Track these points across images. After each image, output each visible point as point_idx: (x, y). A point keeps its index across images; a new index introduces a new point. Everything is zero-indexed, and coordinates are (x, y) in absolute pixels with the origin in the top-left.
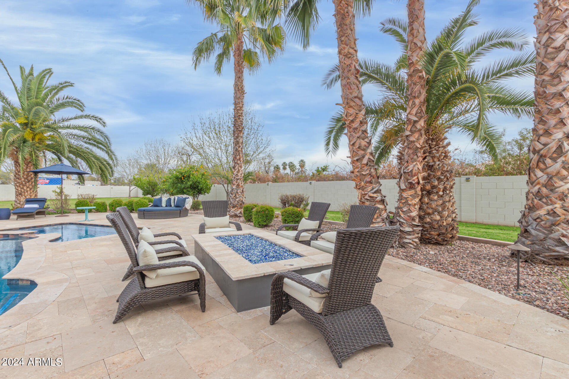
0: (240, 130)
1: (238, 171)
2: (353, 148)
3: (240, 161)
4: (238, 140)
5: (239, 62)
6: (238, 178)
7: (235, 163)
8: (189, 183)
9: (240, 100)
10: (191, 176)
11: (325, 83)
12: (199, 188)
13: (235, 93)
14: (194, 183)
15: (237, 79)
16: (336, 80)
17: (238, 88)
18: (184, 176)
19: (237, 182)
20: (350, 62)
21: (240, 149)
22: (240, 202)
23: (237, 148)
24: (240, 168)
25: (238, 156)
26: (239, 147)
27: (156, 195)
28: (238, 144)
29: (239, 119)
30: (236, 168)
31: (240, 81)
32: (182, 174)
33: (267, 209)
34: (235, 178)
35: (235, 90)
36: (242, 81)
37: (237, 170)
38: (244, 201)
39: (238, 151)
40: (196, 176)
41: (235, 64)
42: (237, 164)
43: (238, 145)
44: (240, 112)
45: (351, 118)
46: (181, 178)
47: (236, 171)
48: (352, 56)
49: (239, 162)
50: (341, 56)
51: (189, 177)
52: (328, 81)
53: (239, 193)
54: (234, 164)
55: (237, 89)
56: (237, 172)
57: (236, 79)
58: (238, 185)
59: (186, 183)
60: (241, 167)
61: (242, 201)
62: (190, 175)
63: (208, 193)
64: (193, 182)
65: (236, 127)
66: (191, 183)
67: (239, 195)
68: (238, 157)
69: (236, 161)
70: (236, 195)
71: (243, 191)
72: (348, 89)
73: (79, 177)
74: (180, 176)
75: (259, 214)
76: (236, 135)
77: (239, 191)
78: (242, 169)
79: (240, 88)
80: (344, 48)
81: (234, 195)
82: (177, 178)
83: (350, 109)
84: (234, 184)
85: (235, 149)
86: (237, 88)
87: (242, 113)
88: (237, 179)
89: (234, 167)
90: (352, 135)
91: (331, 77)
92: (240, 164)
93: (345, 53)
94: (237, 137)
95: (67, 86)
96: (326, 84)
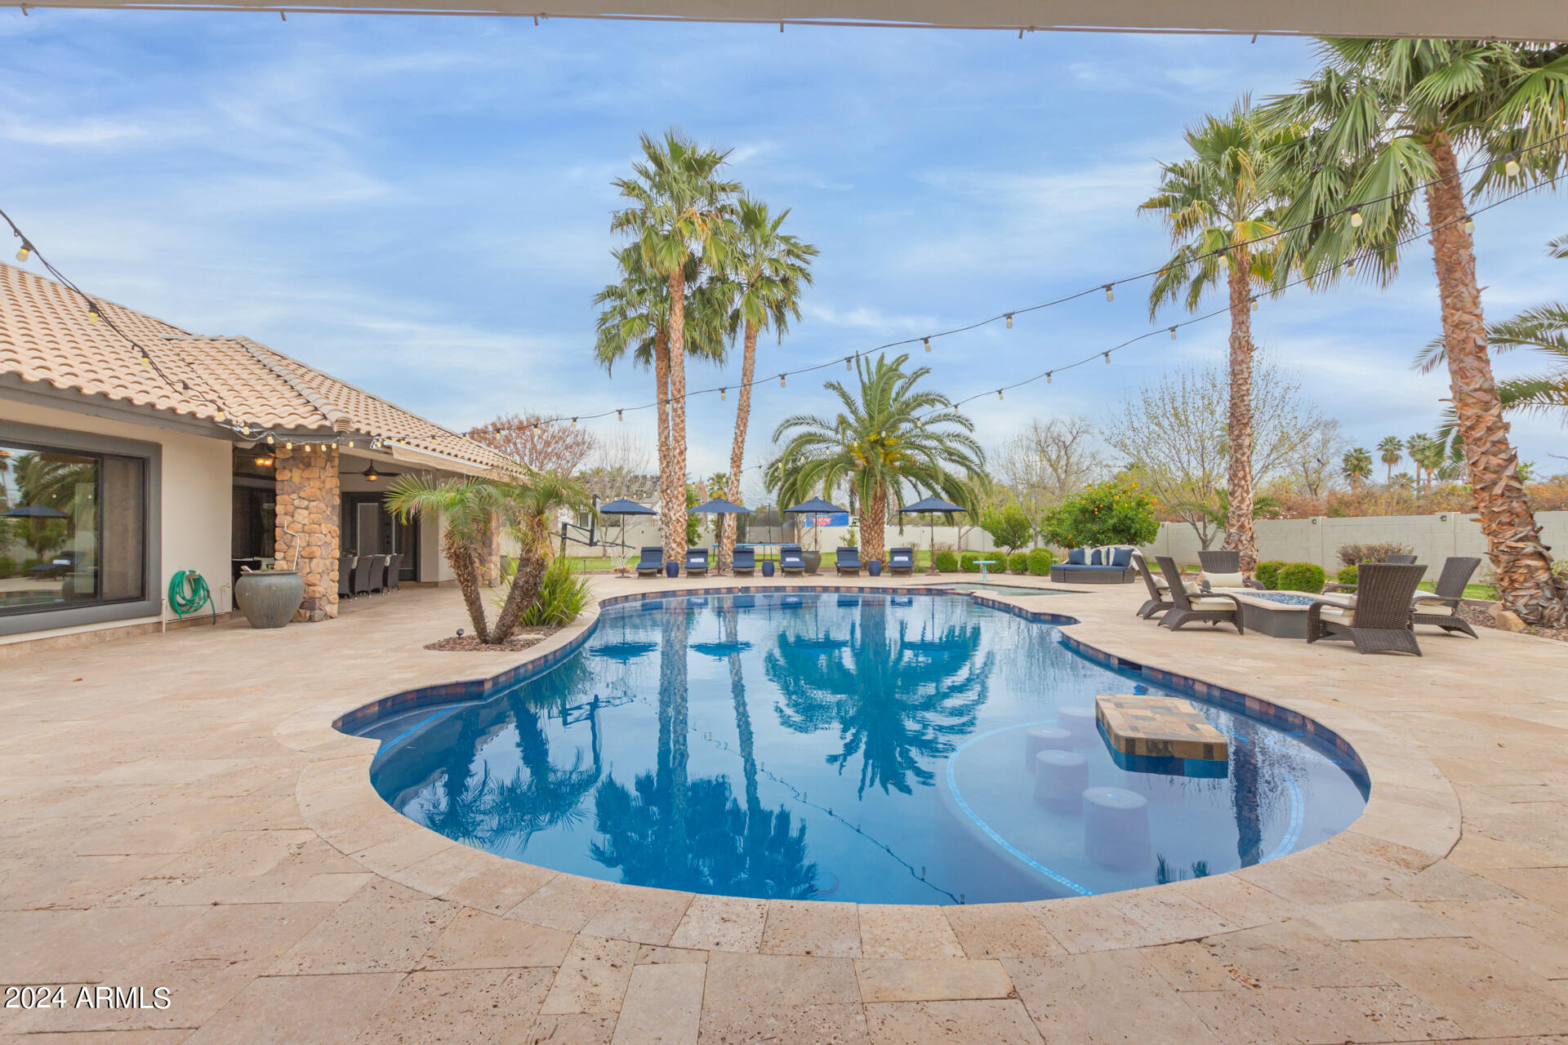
0: (1245, 421)
1: (1243, 500)
2: (1472, 471)
3: (1246, 482)
4: (1240, 441)
5: (1240, 294)
6: (1240, 513)
7: (1235, 485)
8: (1111, 522)
9: (1244, 366)
10: (1115, 506)
11: (1418, 366)
12: (1133, 531)
13: (1234, 352)
14: (1121, 521)
15: (1237, 327)
16: (1442, 358)
17: (1240, 343)
18: (1098, 507)
19: (1238, 521)
20: (1464, 334)
21: (1245, 458)
22: (1247, 559)
23: (1239, 456)
24: (1245, 495)
25: (1242, 472)
26: (1243, 454)
27: (1021, 546)
28: (1241, 449)
29: (1243, 401)
30: (1236, 494)
31: (1244, 329)
32: (1095, 502)
33: (1308, 570)
34: (1234, 513)
35: (1232, 347)
36: (1248, 327)
37: (1240, 498)
38: (1254, 557)
39: (1241, 463)
40: (1123, 506)
41: (1231, 299)
42: (1239, 486)
43: (1240, 452)
44: (1244, 388)
45: (1468, 423)
46: (1093, 512)
47: (1236, 501)
48: (1468, 326)
49: (1243, 483)
50: (1447, 326)
51: (1110, 508)
52: (1425, 362)
53: (1244, 542)
54: (1231, 487)
55: (1237, 346)
56: (1239, 502)
57: (1234, 327)
58: (1242, 526)
59: (1105, 521)
60: (1248, 492)
61: (1251, 557)
62: (1111, 504)
63: (1151, 542)
64: (1119, 520)
65: (1235, 417)
66: (1115, 520)
67: (1243, 545)
68: (1241, 474)
69: (1236, 482)
70: (1237, 546)
71: (1252, 537)
72: (1462, 378)
73: (947, 517)
74: (1091, 508)
75: (1292, 577)
76: (1236, 433)
77: (1243, 538)
78: (1251, 495)
79: (1243, 343)
80: (1452, 315)
81: (1234, 545)
82: (1084, 511)
83: (1467, 408)
84: (1233, 525)
85: (1234, 459)
86: (1237, 343)
87: (1248, 390)
88: (1240, 516)
89: (1232, 494)
90: (1472, 450)
91: (1431, 355)
92: (1245, 487)
93: (1453, 322)
94: (1239, 436)
95: (922, 374)
96: (1421, 367)
